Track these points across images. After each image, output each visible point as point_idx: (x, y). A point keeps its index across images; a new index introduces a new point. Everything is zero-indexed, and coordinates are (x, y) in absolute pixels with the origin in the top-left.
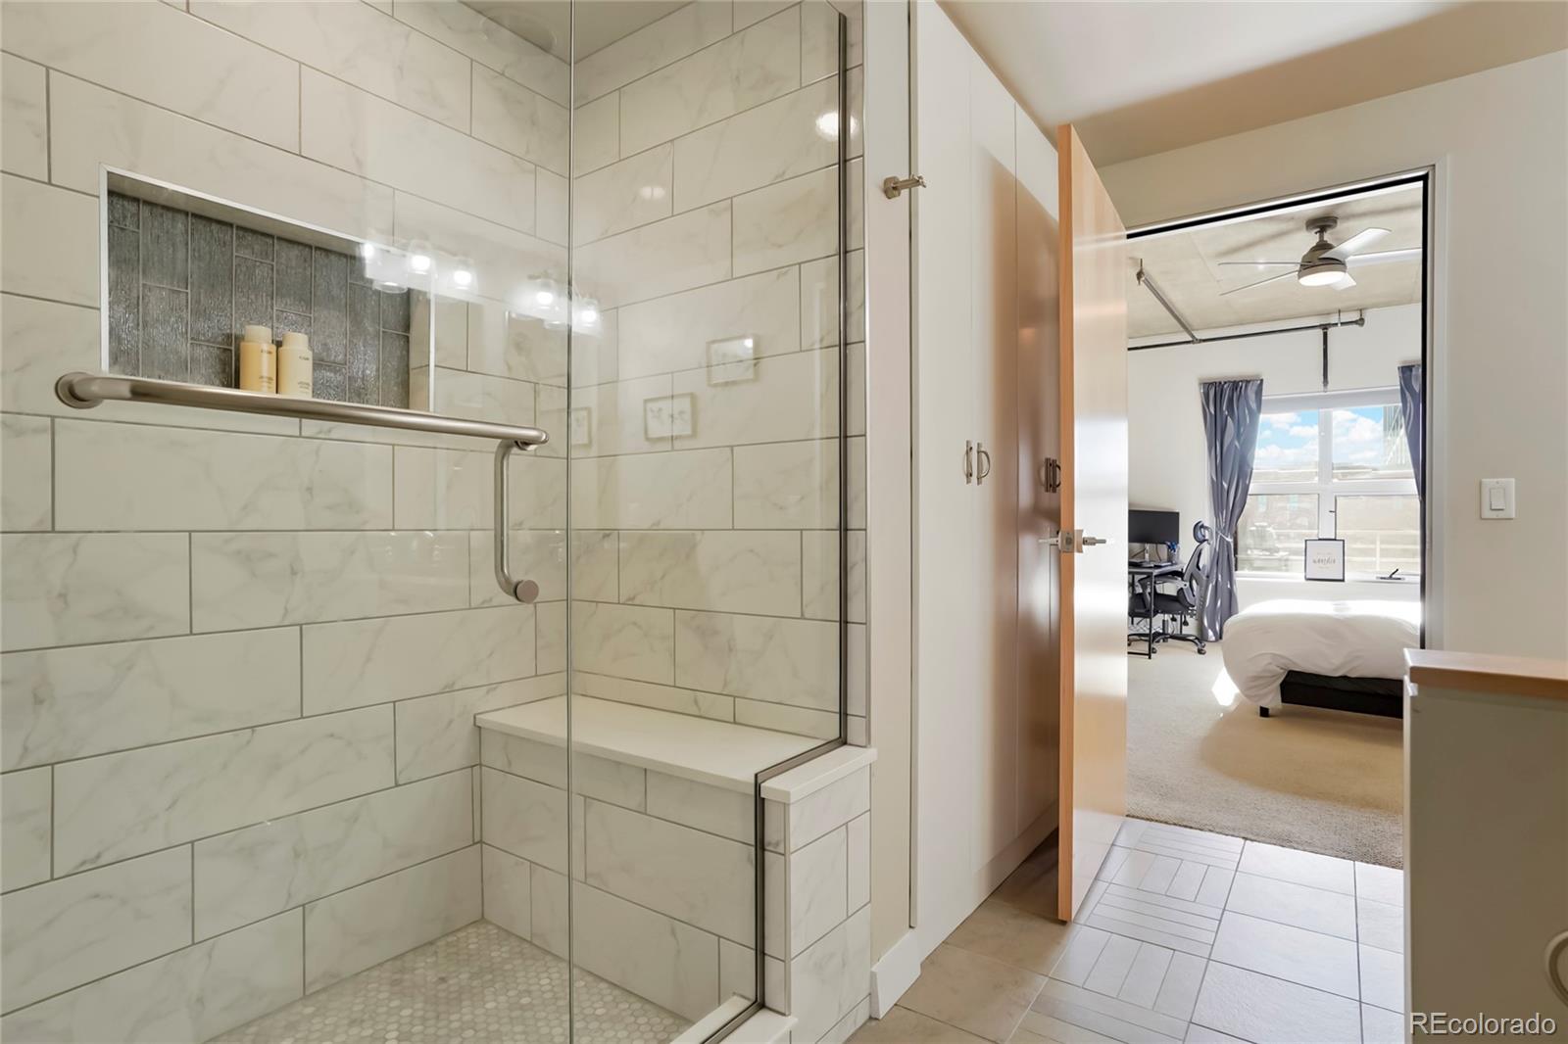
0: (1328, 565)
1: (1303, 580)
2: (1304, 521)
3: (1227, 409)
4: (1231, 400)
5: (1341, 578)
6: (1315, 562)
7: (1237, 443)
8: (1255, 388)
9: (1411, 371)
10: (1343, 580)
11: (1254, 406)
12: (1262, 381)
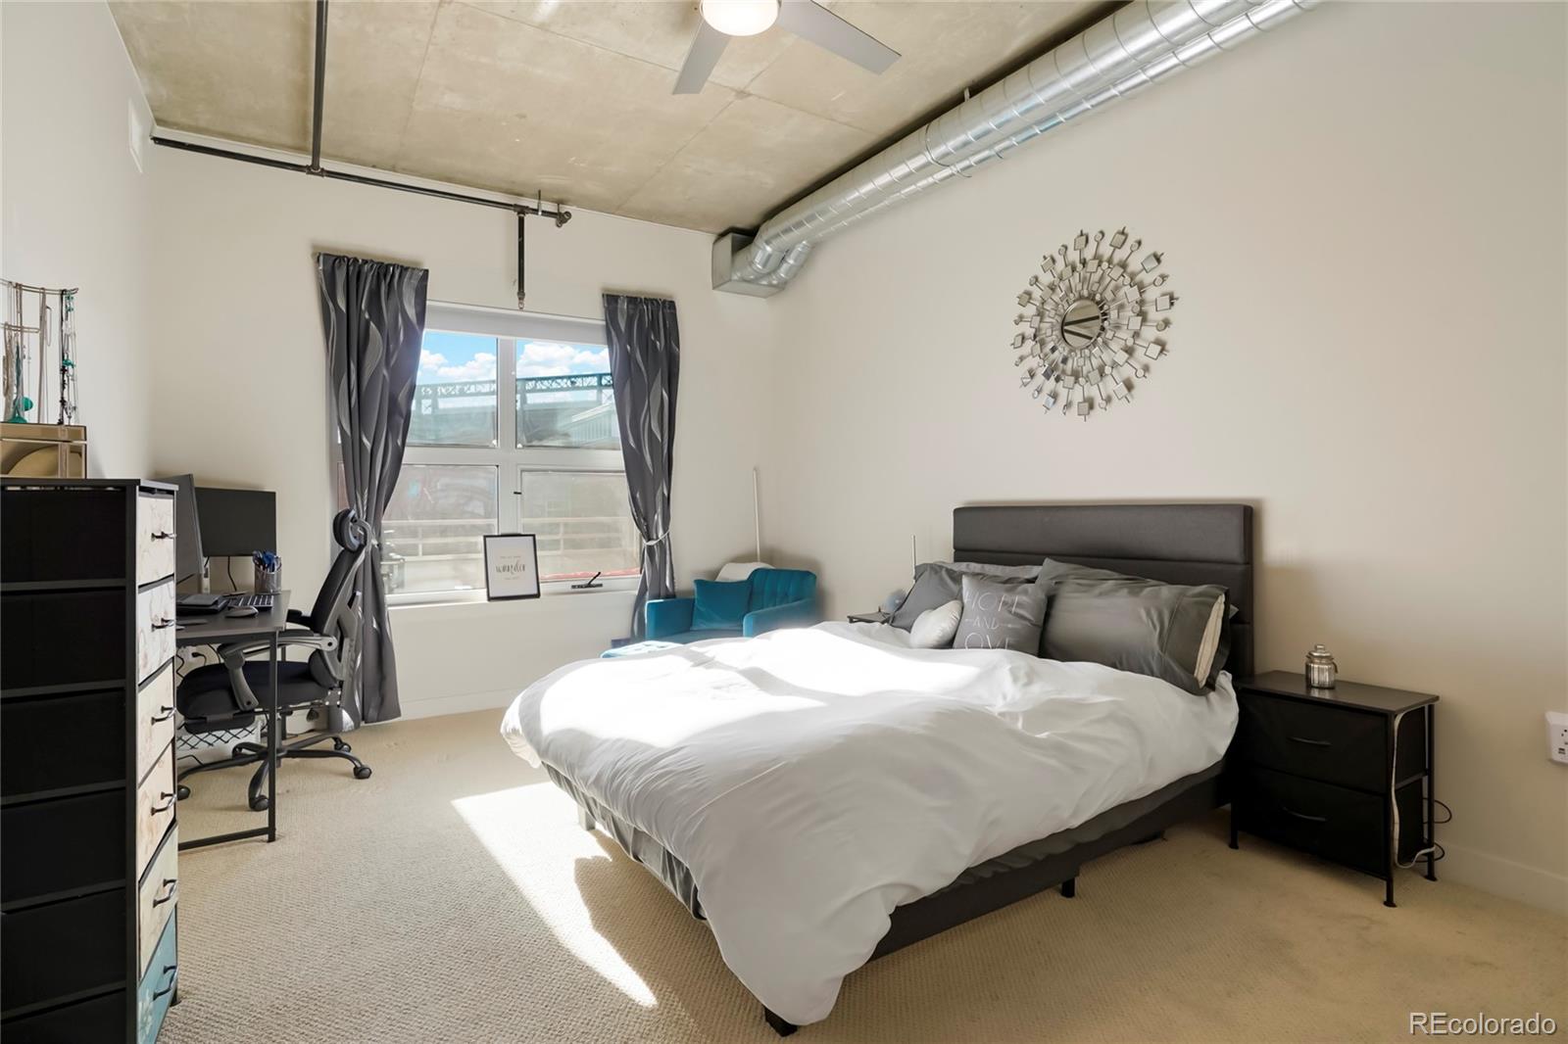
0: (516, 574)
1: (484, 600)
2: (478, 507)
3: (369, 308)
4: (375, 295)
5: (535, 592)
6: (498, 570)
7: (385, 372)
8: (414, 282)
9: (617, 302)
10: (537, 596)
11: (411, 312)
12: (427, 271)
